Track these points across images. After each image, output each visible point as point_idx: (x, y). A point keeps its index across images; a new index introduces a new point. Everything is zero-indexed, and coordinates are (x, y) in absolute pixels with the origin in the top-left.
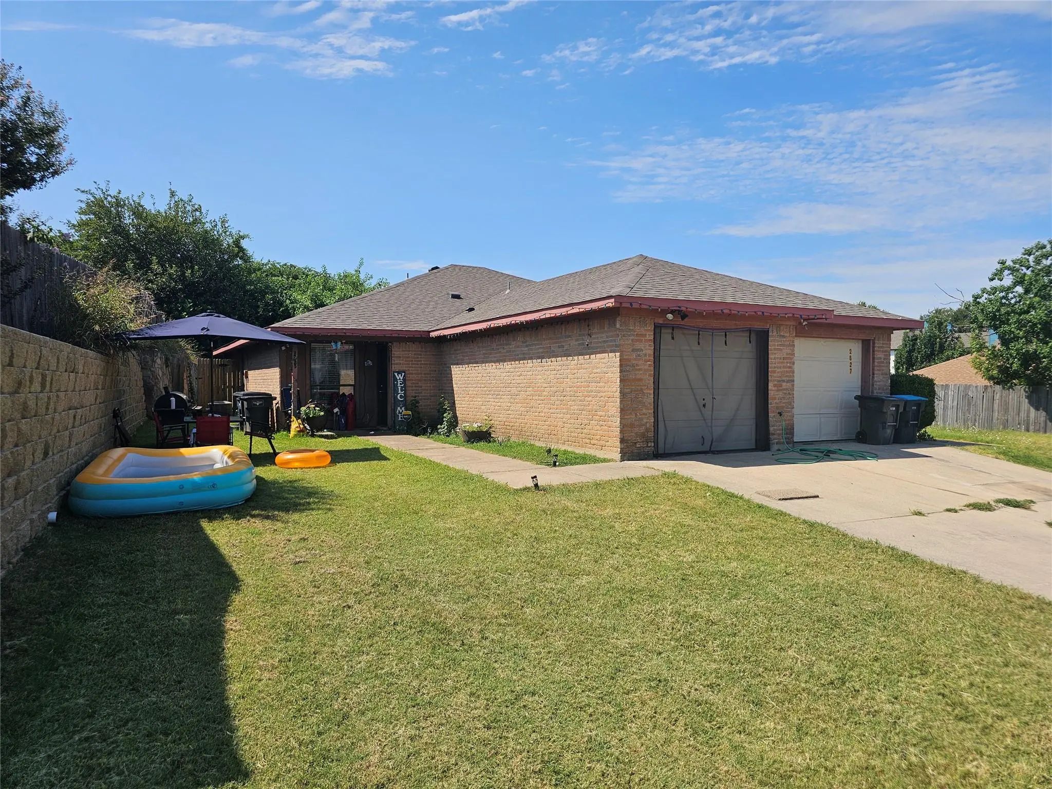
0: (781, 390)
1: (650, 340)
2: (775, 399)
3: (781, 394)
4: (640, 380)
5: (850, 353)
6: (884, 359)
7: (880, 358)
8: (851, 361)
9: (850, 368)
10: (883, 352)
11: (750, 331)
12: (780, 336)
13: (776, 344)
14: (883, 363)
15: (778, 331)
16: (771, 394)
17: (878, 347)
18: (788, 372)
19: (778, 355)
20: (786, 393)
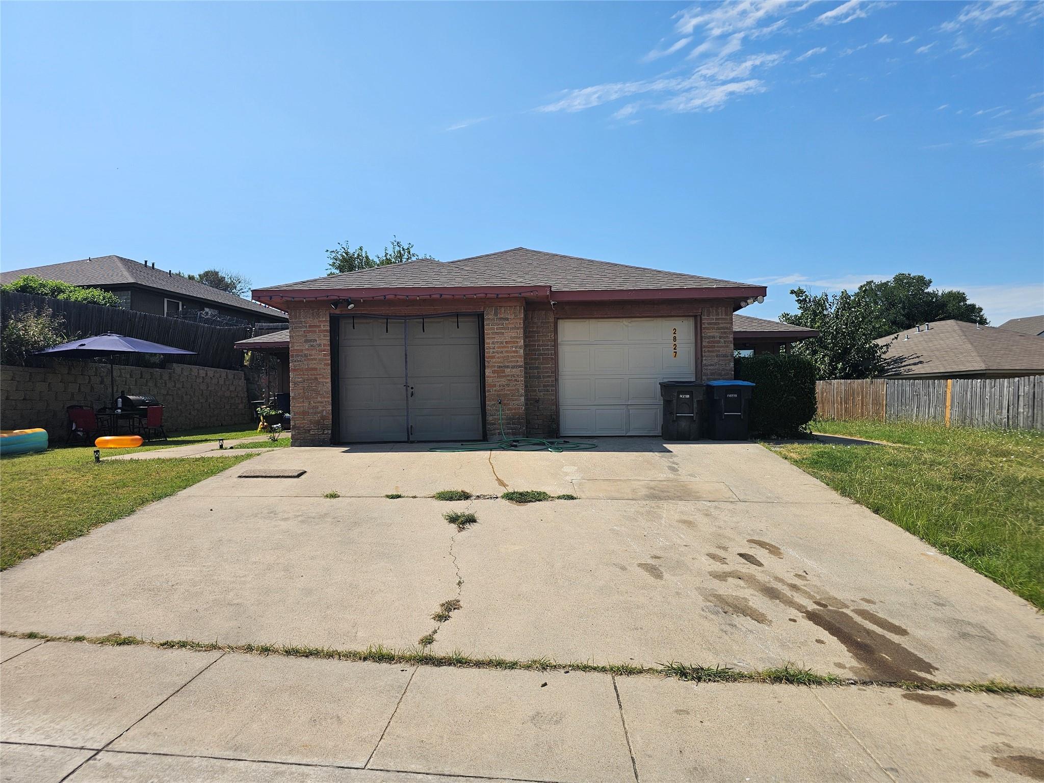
0: (504, 376)
1: (326, 331)
2: (494, 386)
3: (503, 381)
4: (316, 369)
5: (674, 333)
6: (720, 338)
7: (713, 337)
8: (675, 343)
9: (675, 351)
10: (718, 329)
11: (458, 315)
12: (501, 318)
13: (495, 327)
14: (719, 342)
15: (496, 314)
16: (489, 381)
17: (709, 324)
18: (513, 357)
19: (498, 339)
20: (512, 380)
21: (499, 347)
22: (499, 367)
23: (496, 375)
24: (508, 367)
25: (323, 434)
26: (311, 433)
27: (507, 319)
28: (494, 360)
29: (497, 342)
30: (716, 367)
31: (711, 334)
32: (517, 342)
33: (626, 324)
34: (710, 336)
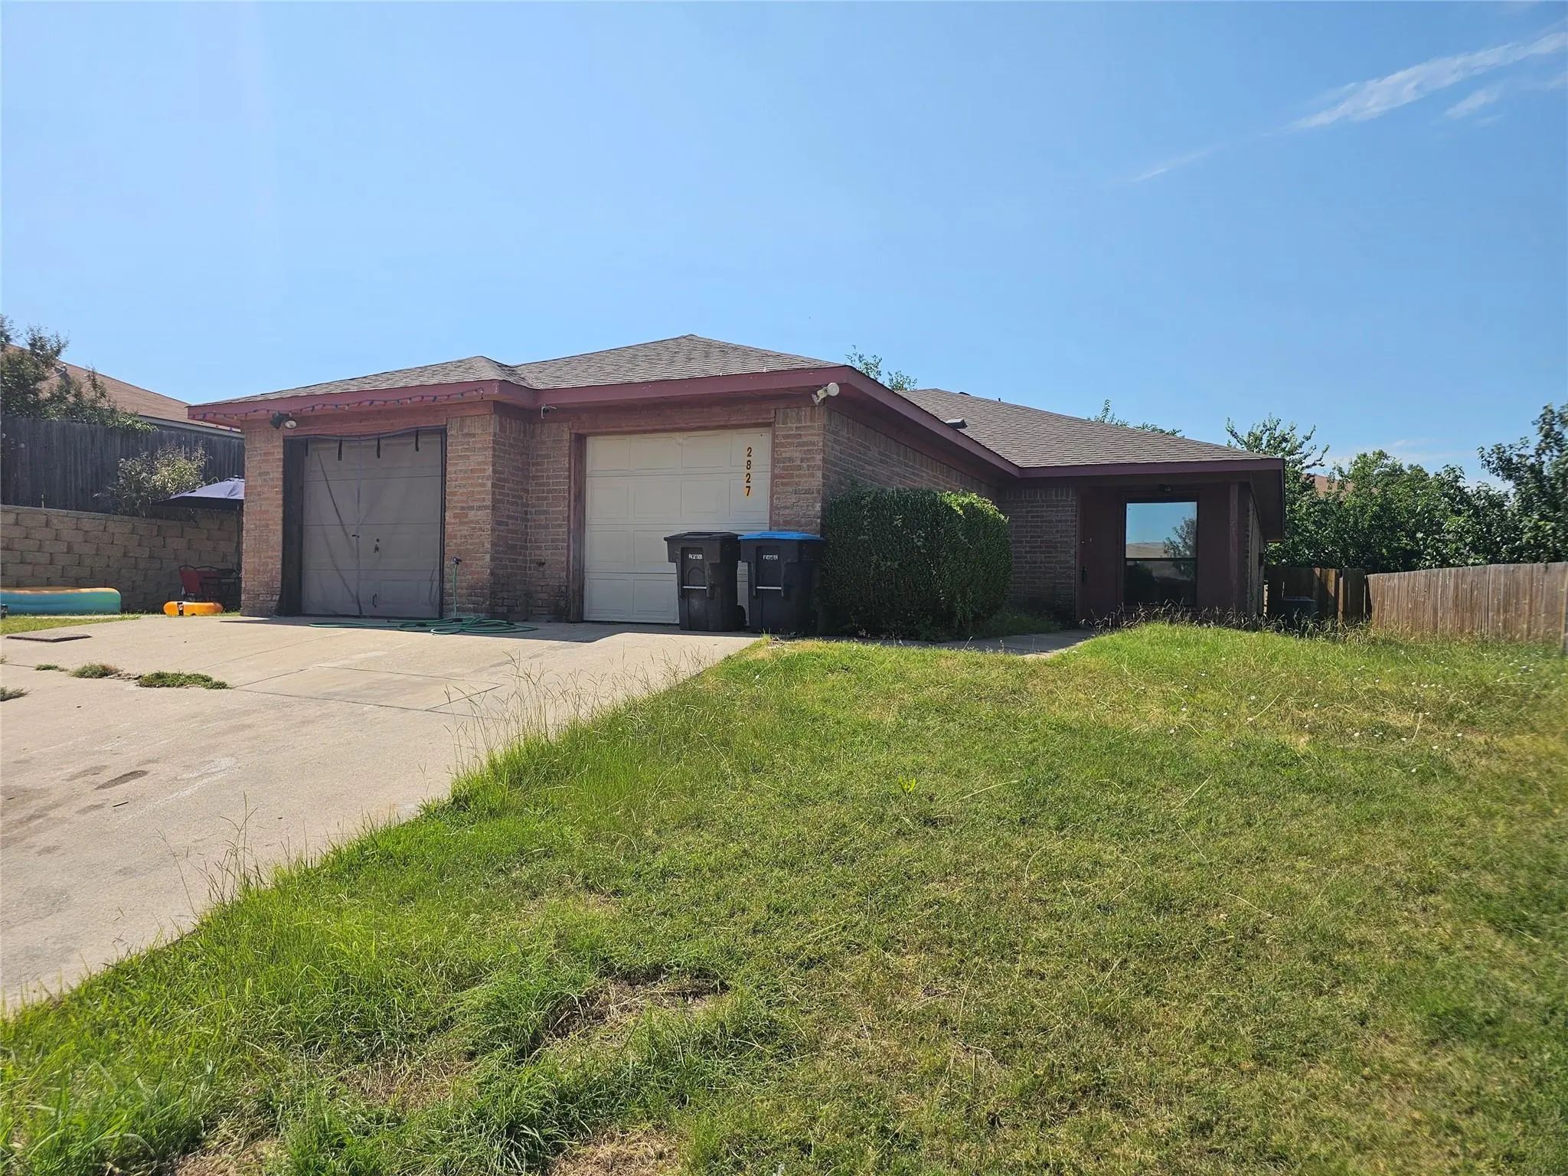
0: (467, 523)
1: (279, 459)
2: (455, 537)
3: (465, 530)
4: (266, 512)
5: (749, 455)
6: (802, 460)
7: (791, 459)
8: (749, 471)
9: (748, 484)
10: (799, 445)
11: (417, 433)
12: (467, 435)
13: (460, 448)
14: (800, 468)
15: (461, 428)
16: (449, 529)
17: (787, 437)
18: (479, 493)
19: (462, 466)
20: (475, 528)
21: (463, 478)
22: (462, 508)
23: (457, 520)
24: (472, 508)
25: (271, 600)
26: (261, 598)
27: (473, 435)
28: (456, 498)
29: (461, 471)
30: (792, 512)
31: (788, 455)
32: (485, 469)
33: (681, 441)
34: (785, 458)
